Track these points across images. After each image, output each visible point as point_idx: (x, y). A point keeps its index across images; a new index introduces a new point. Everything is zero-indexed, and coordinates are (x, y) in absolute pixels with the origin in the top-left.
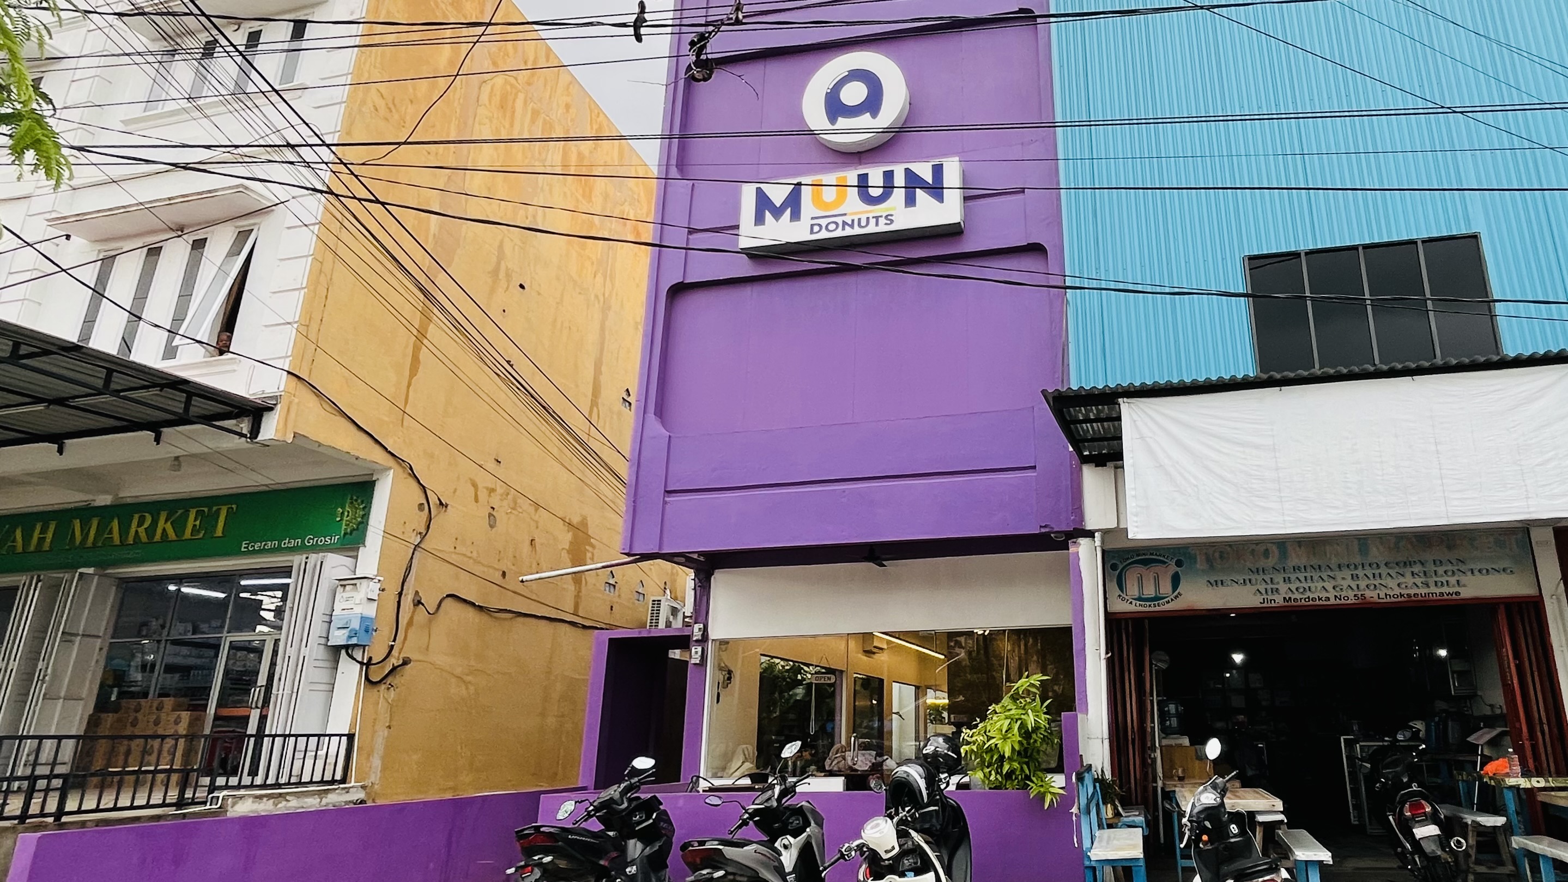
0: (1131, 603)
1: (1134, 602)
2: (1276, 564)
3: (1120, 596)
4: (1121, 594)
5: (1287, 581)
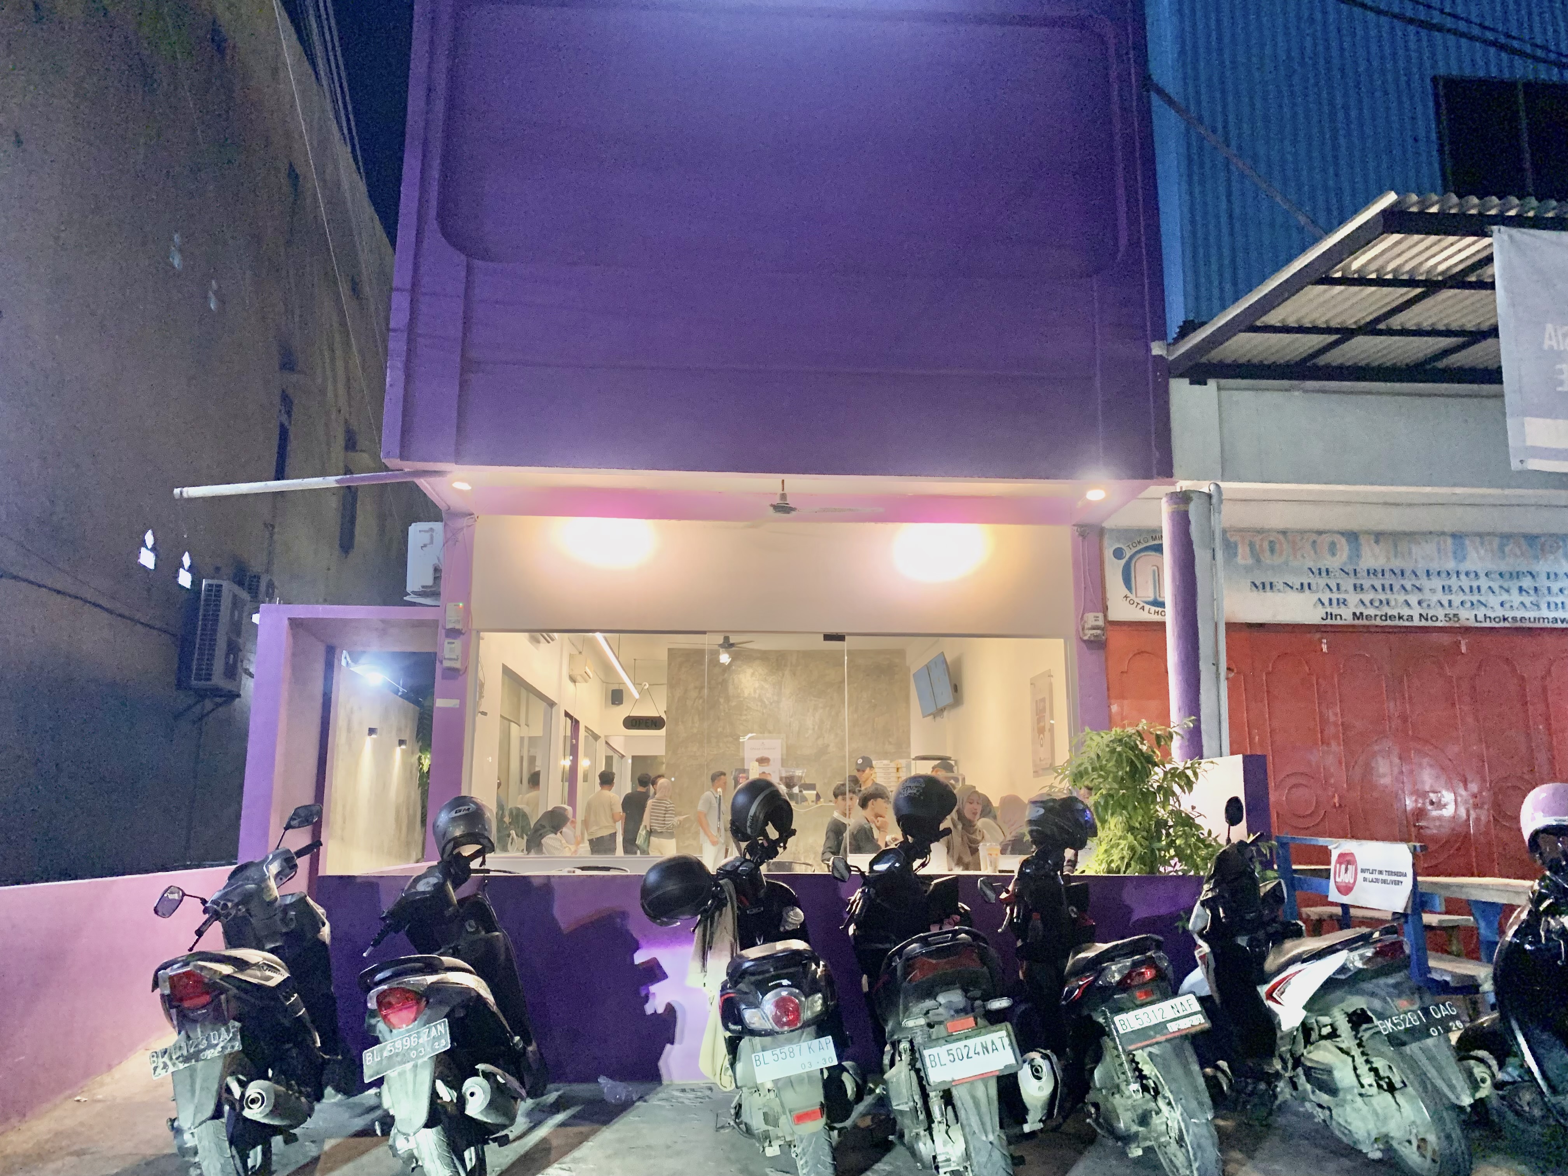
0: (1143, 608)
1: (1147, 607)
2: (1345, 564)
3: (1126, 597)
4: (1129, 594)
5: (1359, 589)
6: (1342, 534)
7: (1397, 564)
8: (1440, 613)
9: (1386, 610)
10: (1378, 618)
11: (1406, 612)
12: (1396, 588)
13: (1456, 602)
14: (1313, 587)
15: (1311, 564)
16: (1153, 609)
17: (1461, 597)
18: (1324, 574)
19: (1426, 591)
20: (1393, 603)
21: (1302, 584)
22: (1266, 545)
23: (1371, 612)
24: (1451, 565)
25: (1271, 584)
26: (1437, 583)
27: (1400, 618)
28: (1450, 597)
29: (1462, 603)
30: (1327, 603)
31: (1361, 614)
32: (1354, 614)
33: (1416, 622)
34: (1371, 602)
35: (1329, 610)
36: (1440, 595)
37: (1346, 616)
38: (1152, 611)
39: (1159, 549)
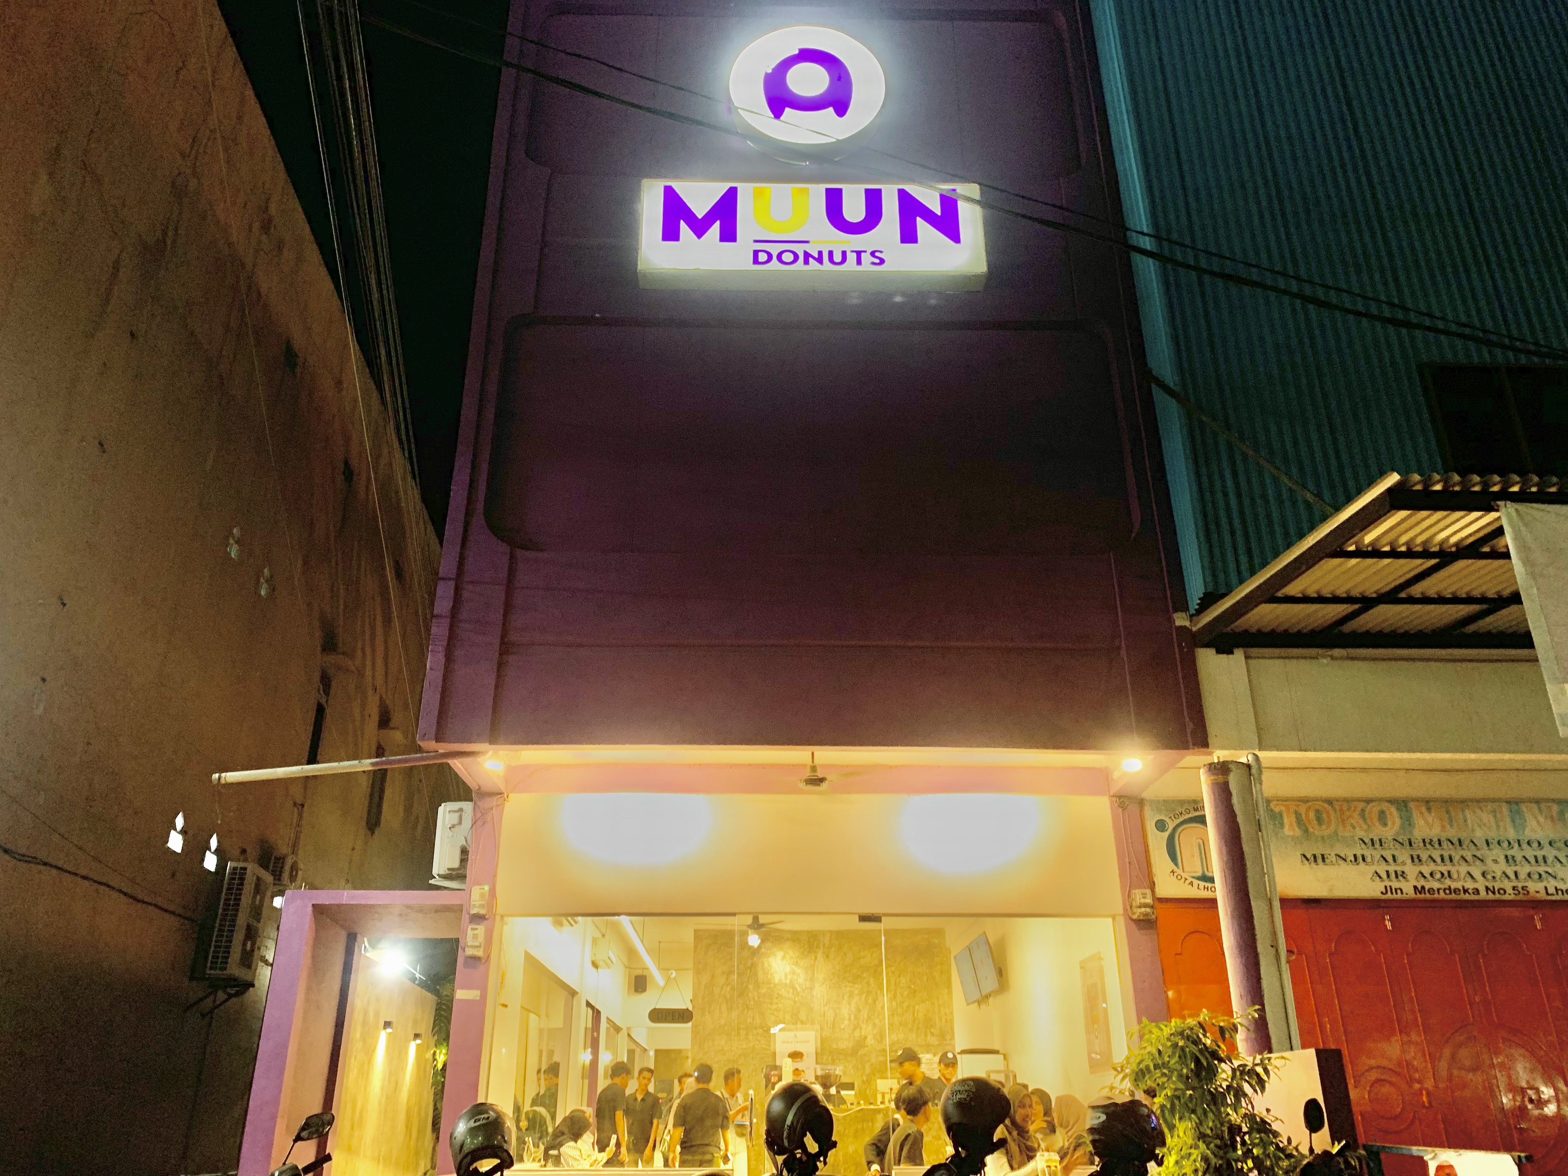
0: (1191, 884)
1: (1196, 882)
2: (1398, 834)
3: (1173, 872)
4: (1176, 869)
5: (1416, 860)
6: (1391, 801)
7: (1452, 833)
8: (1508, 885)
9: (1448, 882)
10: (1441, 892)
11: (1470, 885)
12: (1456, 858)
13: (1522, 875)
14: (1369, 859)
15: (1360, 833)
16: (1202, 884)
17: (1527, 869)
18: (1377, 845)
19: (1489, 862)
20: (1455, 876)
21: (1355, 856)
22: (1312, 815)
23: (1436, 885)
24: (1511, 834)
25: (1323, 856)
26: (1498, 853)
27: (1466, 891)
28: (1515, 868)
29: (1529, 875)
30: (1384, 876)
31: (1423, 887)
32: (1415, 887)
33: (1483, 895)
34: (1431, 874)
35: (1388, 884)
36: (1503, 866)
37: (1407, 889)
38: (1201, 887)
39: (1202, 820)
